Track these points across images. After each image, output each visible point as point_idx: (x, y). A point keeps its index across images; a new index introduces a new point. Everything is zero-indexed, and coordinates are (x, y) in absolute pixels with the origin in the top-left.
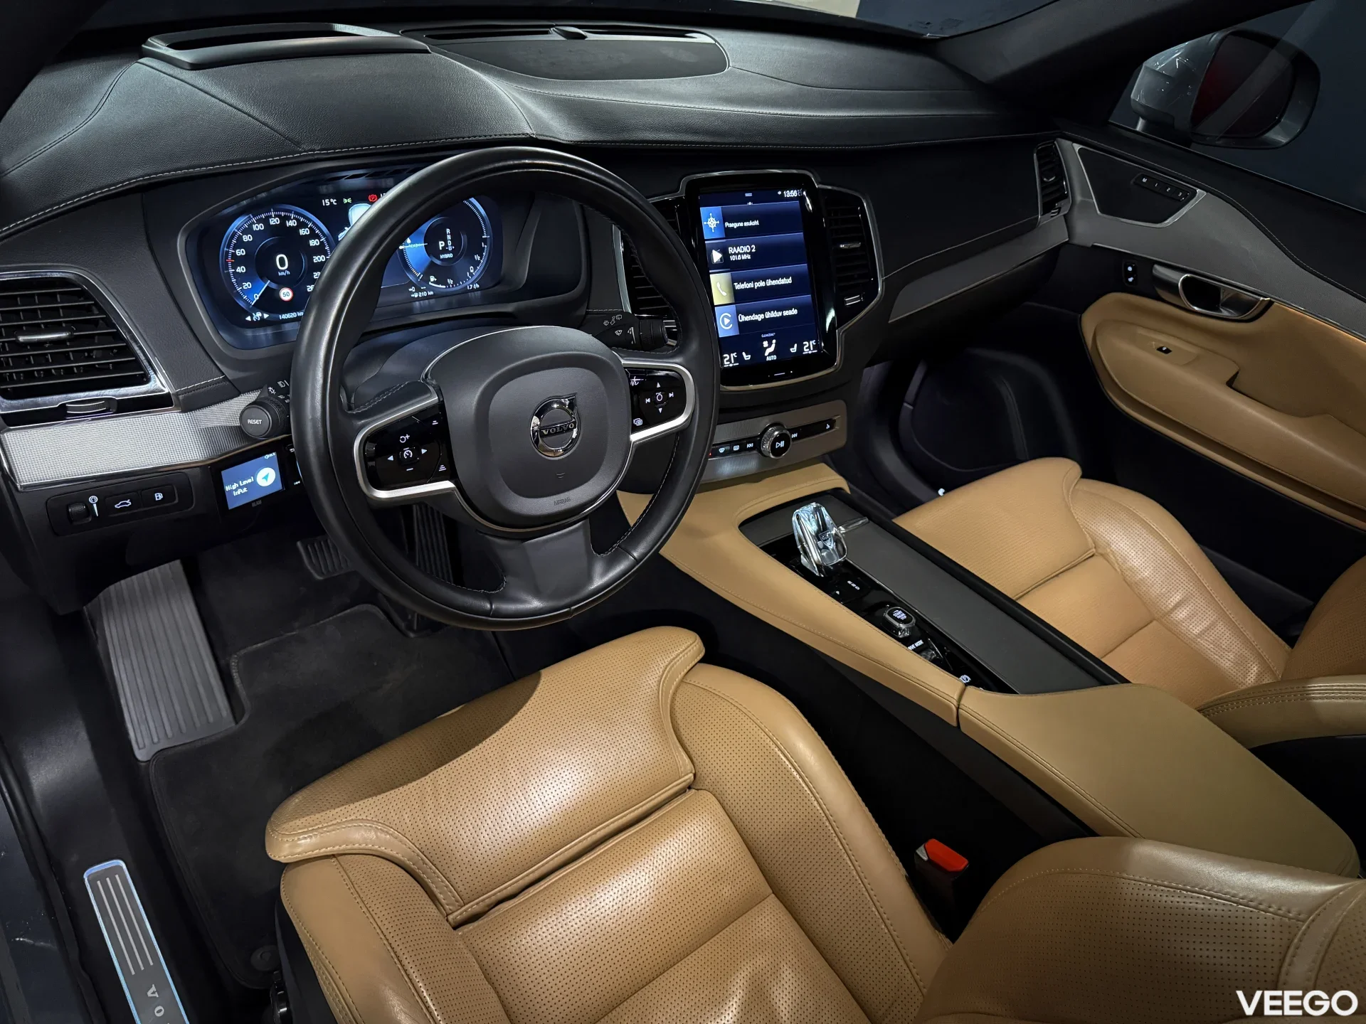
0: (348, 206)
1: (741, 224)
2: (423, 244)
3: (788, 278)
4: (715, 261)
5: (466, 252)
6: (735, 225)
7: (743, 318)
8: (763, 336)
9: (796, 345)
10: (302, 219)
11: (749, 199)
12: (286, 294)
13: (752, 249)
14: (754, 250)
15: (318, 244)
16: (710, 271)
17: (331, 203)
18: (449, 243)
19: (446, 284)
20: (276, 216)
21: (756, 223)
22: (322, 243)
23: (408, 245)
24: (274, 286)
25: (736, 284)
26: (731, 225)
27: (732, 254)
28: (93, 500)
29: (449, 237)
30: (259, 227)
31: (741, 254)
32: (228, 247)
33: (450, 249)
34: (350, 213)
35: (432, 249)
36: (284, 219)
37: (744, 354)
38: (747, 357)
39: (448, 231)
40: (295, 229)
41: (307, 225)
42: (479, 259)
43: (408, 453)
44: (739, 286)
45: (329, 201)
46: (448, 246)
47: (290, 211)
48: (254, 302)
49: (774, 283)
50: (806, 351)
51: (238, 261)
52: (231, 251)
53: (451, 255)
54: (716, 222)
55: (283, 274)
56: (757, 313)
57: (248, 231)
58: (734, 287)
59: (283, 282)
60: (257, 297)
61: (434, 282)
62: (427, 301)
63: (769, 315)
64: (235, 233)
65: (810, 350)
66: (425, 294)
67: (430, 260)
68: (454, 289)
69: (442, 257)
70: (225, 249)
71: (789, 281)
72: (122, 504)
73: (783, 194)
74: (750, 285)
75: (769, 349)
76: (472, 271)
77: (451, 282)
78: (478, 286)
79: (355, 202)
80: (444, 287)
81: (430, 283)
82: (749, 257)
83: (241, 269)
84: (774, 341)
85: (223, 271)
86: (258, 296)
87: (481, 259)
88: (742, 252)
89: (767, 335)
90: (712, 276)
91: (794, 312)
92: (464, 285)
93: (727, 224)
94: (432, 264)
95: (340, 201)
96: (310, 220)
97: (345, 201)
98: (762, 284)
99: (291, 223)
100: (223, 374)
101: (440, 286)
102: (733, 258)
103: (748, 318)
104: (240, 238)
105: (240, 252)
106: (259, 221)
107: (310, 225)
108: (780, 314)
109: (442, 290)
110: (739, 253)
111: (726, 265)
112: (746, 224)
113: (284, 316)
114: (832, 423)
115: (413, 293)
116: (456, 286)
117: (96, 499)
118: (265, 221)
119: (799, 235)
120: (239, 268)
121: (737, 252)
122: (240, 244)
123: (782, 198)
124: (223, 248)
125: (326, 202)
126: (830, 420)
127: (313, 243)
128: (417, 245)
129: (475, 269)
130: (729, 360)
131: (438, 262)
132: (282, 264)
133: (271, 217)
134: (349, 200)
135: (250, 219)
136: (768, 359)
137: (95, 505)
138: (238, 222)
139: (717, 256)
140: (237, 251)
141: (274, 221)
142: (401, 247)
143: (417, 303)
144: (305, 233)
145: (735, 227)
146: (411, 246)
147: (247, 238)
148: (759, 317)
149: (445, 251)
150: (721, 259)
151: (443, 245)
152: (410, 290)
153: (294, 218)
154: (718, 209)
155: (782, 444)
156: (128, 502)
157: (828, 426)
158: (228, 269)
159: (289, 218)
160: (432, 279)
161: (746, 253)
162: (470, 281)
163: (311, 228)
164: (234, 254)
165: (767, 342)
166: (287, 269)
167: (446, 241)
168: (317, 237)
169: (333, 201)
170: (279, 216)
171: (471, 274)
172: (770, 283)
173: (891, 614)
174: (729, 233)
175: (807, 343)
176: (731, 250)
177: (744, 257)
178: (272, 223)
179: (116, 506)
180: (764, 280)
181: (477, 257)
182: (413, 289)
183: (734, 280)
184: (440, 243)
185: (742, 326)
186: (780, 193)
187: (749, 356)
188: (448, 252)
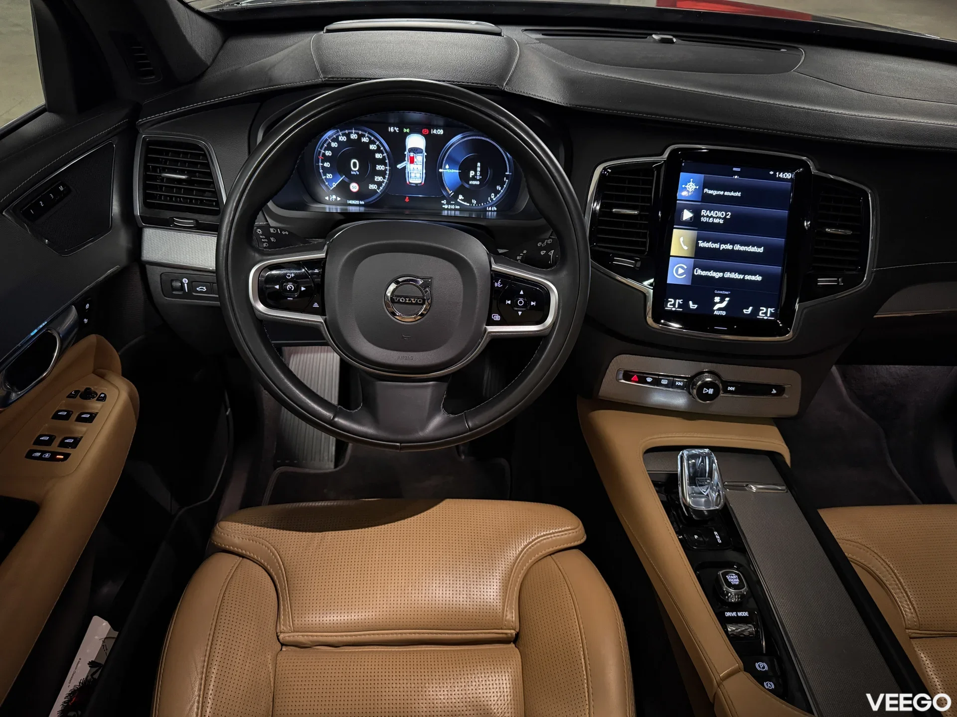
0: (407, 134)
1: (722, 193)
2: (458, 171)
3: (759, 247)
4: (684, 219)
5: (490, 183)
6: (715, 193)
7: (699, 272)
8: (716, 292)
9: (751, 308)
10: (373, 138)
11: (736, 173)
12: (354, 187)
13: (726, 215)
14: (728, 217)
15: (381, 157)
16: (675, 226)
17: (395, 131)
18: (478, 173)
19: (470, 202)
20: (355, 133)
21: (738, 194)
22: (384, 157)
23: (446, 169)
24: (347, 180)
25: (700, 242)
26: (710, 192)
27: (704, 216)
28: (185, 281)
29: (479, 169)
30: (343, 139)
31: (714, 218)
32: (321, 149)
33: (478, 178)
34: (407, 140)
35: (464, 176)
36: (360, 136)
37: (691, 303)
38: (692, 306)
39: (479, 164)
40: (367, 144)
41: (376, 143)
42: (500, 189)
43: (291, 287)
44: (702, 244)
45: (394, 129)
46: (477, 176)
47: (366, 132)
48: (333, 188)
49: (743, 248)
50: (761, 315)
51: (326, 159)
52: (323, 151)
53: (478, 183)
54: (694, 187)
55: (354, 173)
56: (716, 271)
57: (336, 140)
58: (698, 243)
59: (354, 179)
60: (334, 185)
61: (461, 200)
62: (453, 212)
63: (728, 275)
64: (327, 140)
65: (766, 316)
66: (453, 207)
67: (461, 183)
68: (476, 208)
69: (471, 182)
70: (319, 149)
71: (761, 250)
72: (201, 289)
73: (775, 174)
74: (717, 246)
75: (720, 306)
76: (492, 197)
77: (474, 202)
78: (495, 209)
79: (412, 132)
80: (468, 204)
81: (458, 200)
82: (721, 221)
83: (327, 165)
84: (727, 299)
85: (316, 163)
86: (336, 184)
87: (502, 189)
88: (715, 216)
89: (721, 292)
90: (675, 230)
91: (758, 278)
92: (484, 206)
93: (706, 190)
94: (462, 186)
95: (401, 130)
96: (378, 140)
97: (405, 130)
98: (729, 247)
99: (365, 140)
100: (267, 221)
101: (466, 204)
102: (703, 219)
103: (704, 273)
104: (329, 144)
105: (328, 153)
106: (343, 135)
107: (378, 143)
108: (741, 277)
109: (467, 207)
110: (712, 216)
111: (695, 223)
112: (727, 193)
113: (351, 202)
114: (781, 390)
115: (444, 205)
116: (478, 205)
117: (187, 281)
118: (348, 135)
119: (784, 213)
120: (326, 163)
121: (710, 215)
122: (329, 148)
123: (774, 178)
124: (318, 148)
125: (391, 129)
126: (780, 386)
127: (378, 156)
128: (453, 171)
129: (495, 196)
130: (673, 304)
131: (467, 186)
132: (355, 166)
133: (352, 133)
134: (408, 130)
135: (338, 132)
136: (716, 313)
137: (186, 285)
138: (330, 133)
139: (687, 215)
140: (327, 152)
141: (354, 136)
142: (440, 170)
143: (446, 212)
144: (374, 148)
145: (714, 194)
146: (448, 171)
147: (334, 145)
148: (717, 275)
149: (474, 178)
150: (691, 218)
151: (473, 174)
152: (442, 202)
153: (368, 137)
154: (700, 177)
155: (711, 391)
156: (204, 288)
157: (774, 391)
158: (318, 162)
159: (364, 136)
160: (461, 197)
161: (720, 218)
162: (490, 205)
163: (378, 146)
164: (324, 154)
165: (719, 298)
166: (357, 171)
167: (476, 171)
168: (381, 152)
169: (397, 129)
170: (358, 134)
171: (492, 199)
172: (737, 247)
173: (724, 575)
174: (706, 199)
175: (765, 309)
176: (703, 212)
177: (716, 221)
178: (352, 137)
179: (197, 289)
180: (733, 244)
181: (499, 188)
182: (444, 202)
183: (699, 239)
184: (471, 172)
185: (695, 278)
186: (772, 173)
187: (696, 306)
188: (476, 180)
